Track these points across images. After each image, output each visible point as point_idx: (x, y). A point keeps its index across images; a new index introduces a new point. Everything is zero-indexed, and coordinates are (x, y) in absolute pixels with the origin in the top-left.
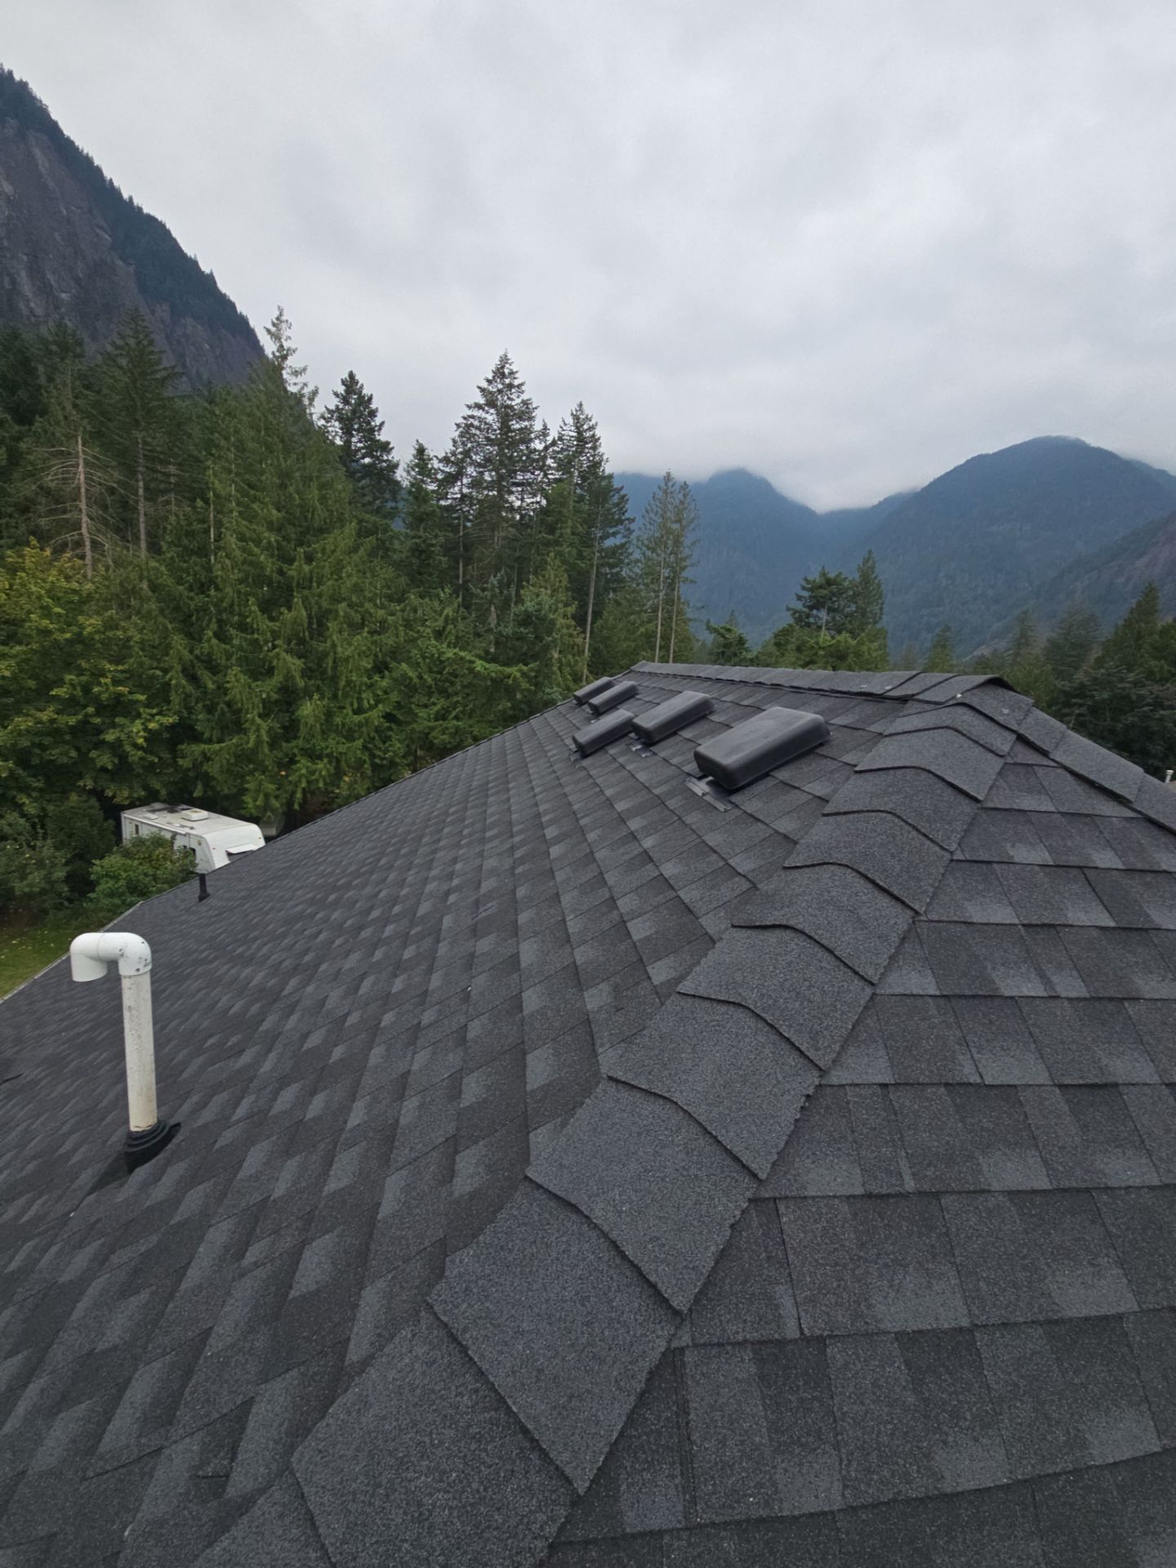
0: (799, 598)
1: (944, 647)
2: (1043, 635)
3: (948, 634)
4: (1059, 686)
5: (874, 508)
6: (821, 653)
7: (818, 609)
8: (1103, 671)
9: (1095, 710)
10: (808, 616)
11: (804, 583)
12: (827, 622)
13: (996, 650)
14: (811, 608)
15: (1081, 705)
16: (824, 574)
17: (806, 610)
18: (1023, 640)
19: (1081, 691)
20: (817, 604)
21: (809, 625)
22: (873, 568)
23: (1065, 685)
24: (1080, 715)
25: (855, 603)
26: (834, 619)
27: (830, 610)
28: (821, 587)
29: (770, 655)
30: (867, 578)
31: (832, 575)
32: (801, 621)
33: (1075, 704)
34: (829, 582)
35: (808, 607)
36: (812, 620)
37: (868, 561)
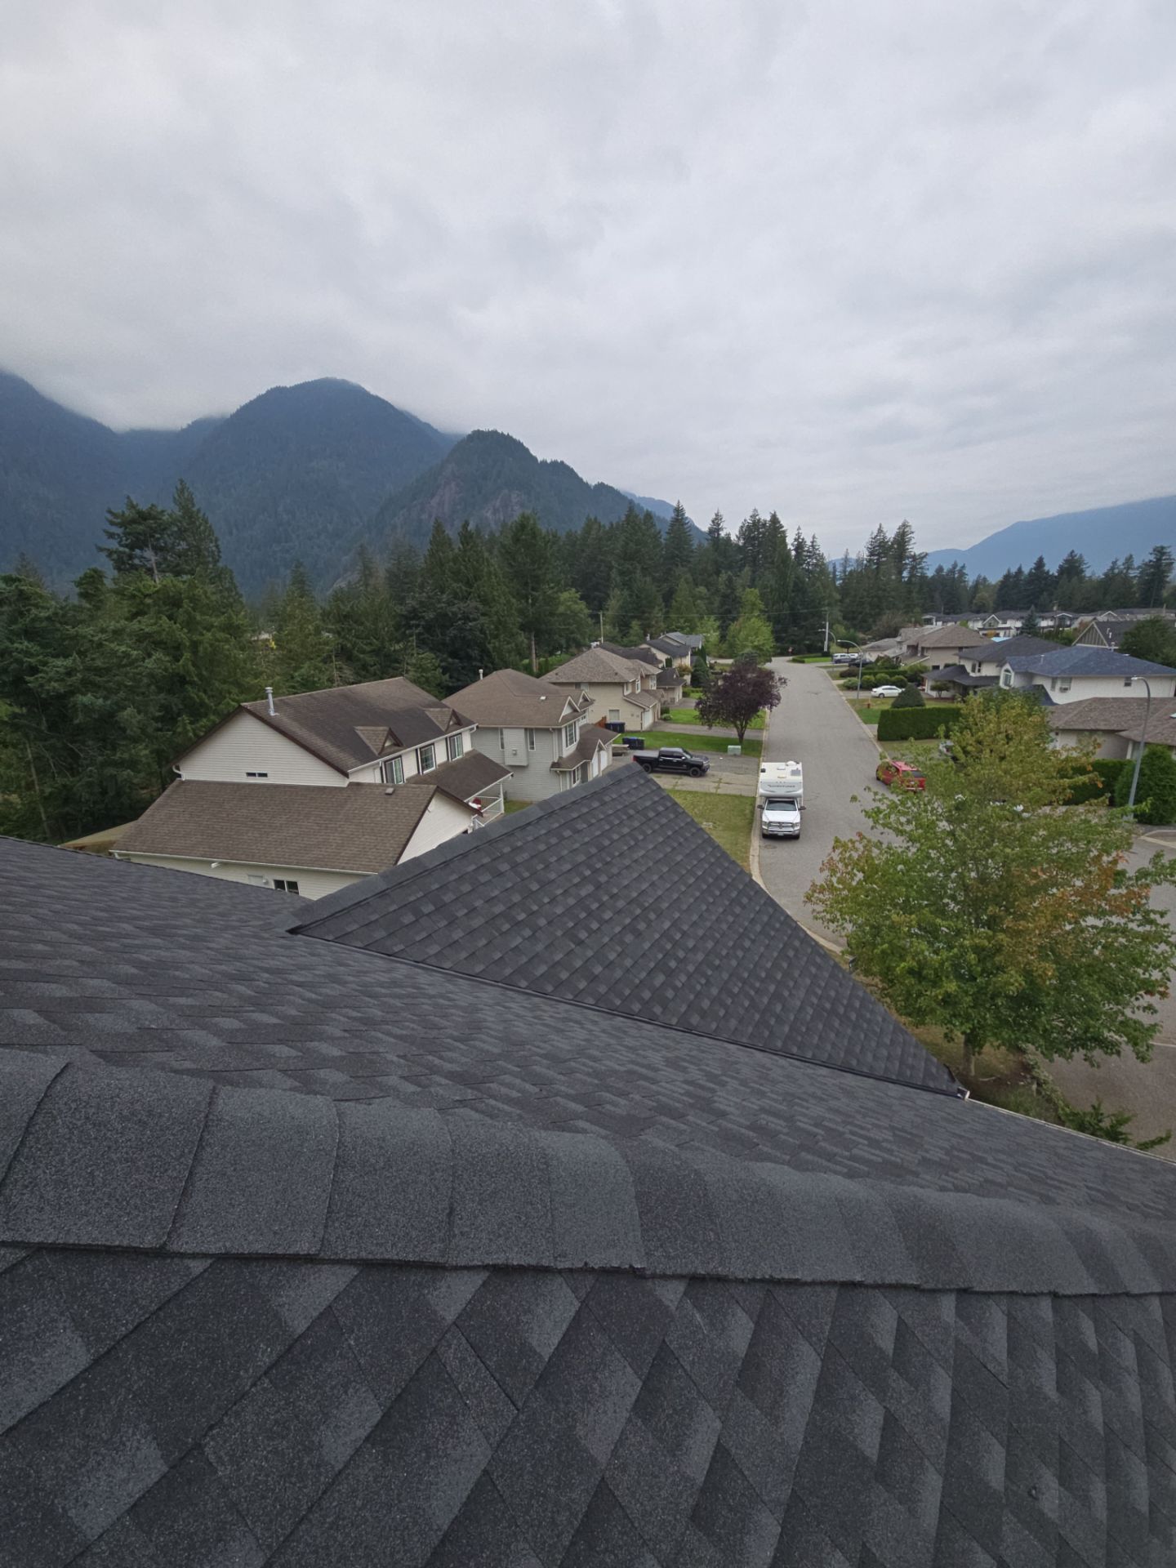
0: (111, 536)
1: (302, 582)
2: (382, 567)
3: (301, 569)
4: (398, 611)
5: (184, 431)
6: (148, 601)
7: (141, 549)
8: (424, 594)
9: (429, 628)
10: (131, 557)
11: (109, 517)
12: (158, 564)
13: (349, 582)
14: (132, 547)
15: (417, 626)
16: (132, 506)
17: (127, 550)
18: (367, 572)
19: (414, 614)
20: (139, 543)
21: (134, 567)
22: (191, 500)
23: (401, 609)
24: (419, 634)
25: (184, 540)
26: (165, 559)
27: (157, 549)
28: (133, 521)
29: (80, 609)
30: (189, 514)
31: (144, 507)
32: (123, 563)
33: (413, 625)
34: (143, 517)
35: (126, 546)
36: (136, 561)
37: (182, 491)
